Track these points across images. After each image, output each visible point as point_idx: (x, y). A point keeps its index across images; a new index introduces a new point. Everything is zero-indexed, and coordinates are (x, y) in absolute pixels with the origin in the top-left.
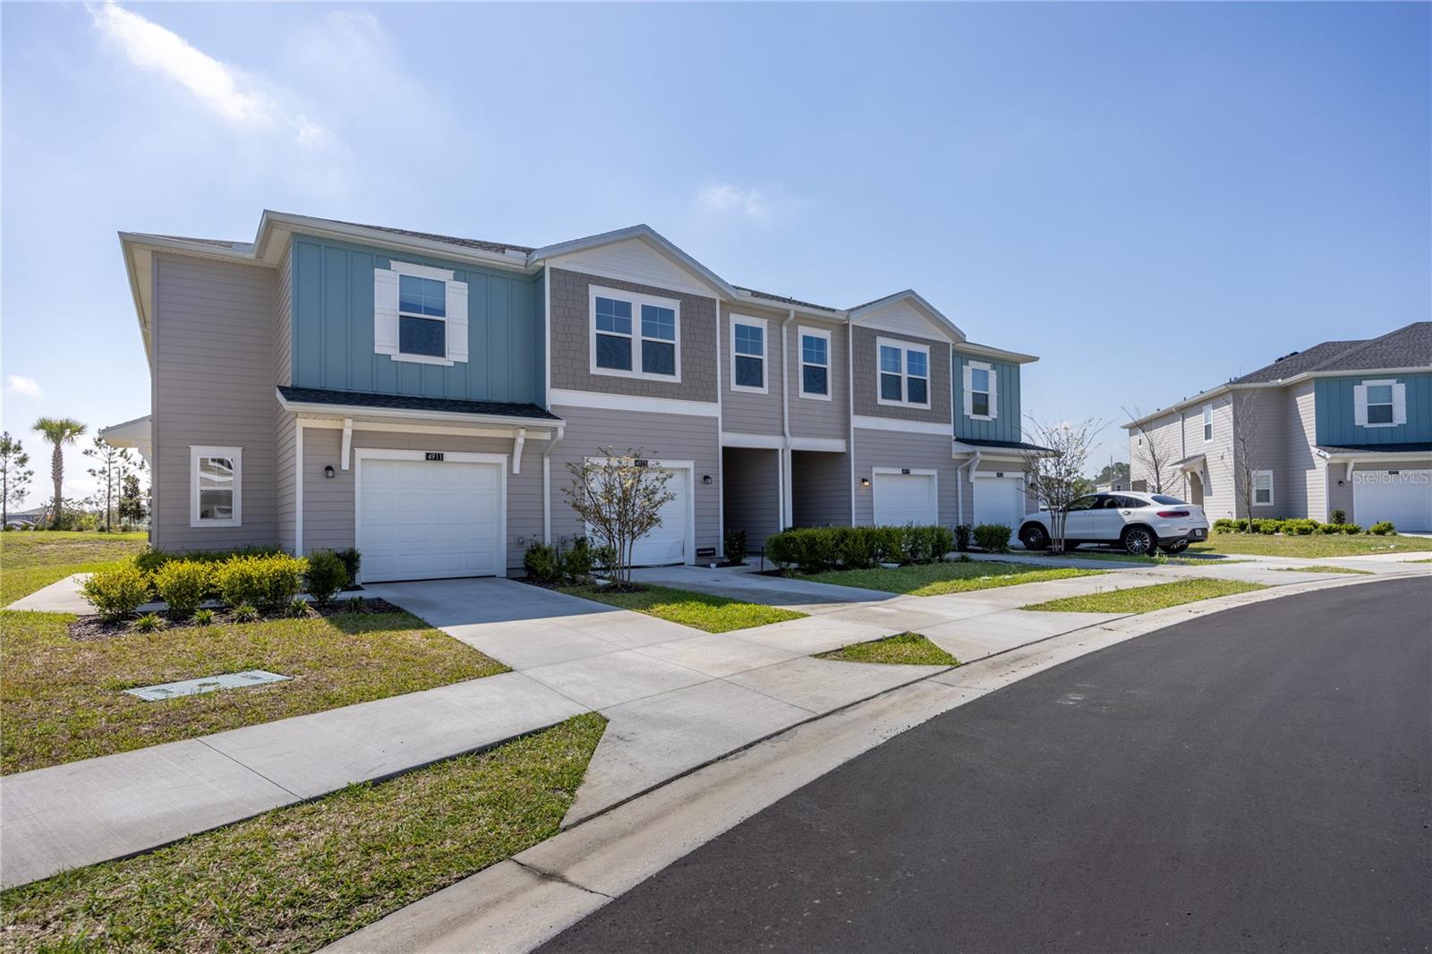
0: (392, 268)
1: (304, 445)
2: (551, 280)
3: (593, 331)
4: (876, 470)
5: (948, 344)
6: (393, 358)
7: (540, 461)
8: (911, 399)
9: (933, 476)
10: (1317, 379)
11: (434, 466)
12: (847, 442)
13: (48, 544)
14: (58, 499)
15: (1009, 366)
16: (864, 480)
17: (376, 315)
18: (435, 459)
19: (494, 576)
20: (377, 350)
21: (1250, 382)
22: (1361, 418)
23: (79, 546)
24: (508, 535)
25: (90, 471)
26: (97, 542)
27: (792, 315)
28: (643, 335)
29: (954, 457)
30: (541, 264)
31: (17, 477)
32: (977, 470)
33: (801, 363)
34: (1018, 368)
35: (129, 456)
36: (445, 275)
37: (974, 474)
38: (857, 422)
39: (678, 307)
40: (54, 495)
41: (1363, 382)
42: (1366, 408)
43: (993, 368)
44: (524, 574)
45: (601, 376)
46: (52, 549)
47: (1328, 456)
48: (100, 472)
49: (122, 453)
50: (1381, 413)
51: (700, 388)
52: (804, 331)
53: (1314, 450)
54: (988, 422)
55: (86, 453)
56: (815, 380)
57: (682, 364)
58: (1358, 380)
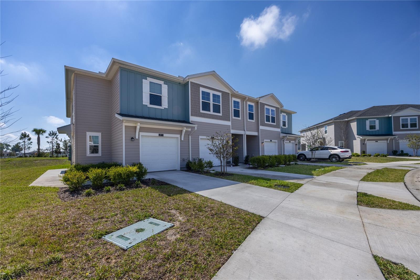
0: (147, 79)
1: (125, 131)
2: (191, 85)
3: (201, 100)
4: (265, 140)
5: (279, 108)
6: (148, 106)
7: (188, 137)
8: (272, 122)
9: (276, 142)
10: (357, 119)
11: (161, 137)
12: (258, 133)
13: (37, 161)
14: (39, 149)
15: (289, 114)
16: (262, 143)
17: (143, 93)
18: (161, 136)
19: (176, 170)
20: (144, 104)
21: (338, 120)
22: (368, 128)
23: (45, 161)
24: (180, 158)
25: (47, 142)
26: (50, 160)
27: (247, 98)
28: (213, 102)
29: (281, 137)
30: (188, 80)
31: (28, 143)
32: (286, 140)
33: (248, 112)
34: (292, 115)
35: (58, 138)
36: (161, 82)
37: (285, 141)
38: (261, 127)
39: (221, 95)
40: (38, 148)
41: (368, 120)
42: (369, 126)
43: (287, 115)
44: (186, 169)
45: (203, 113)
46: (38, 162)
47: (361, 137)
48: (50, 142)
49: (56, 137)
50: (372, 127)
51: (225, 118)
52: (249, 103)
53: (356, 136)
54: (286, 128)
55: (46, 137)
56: (251, 116)
57: (222, 110)
58: (367, 119)
